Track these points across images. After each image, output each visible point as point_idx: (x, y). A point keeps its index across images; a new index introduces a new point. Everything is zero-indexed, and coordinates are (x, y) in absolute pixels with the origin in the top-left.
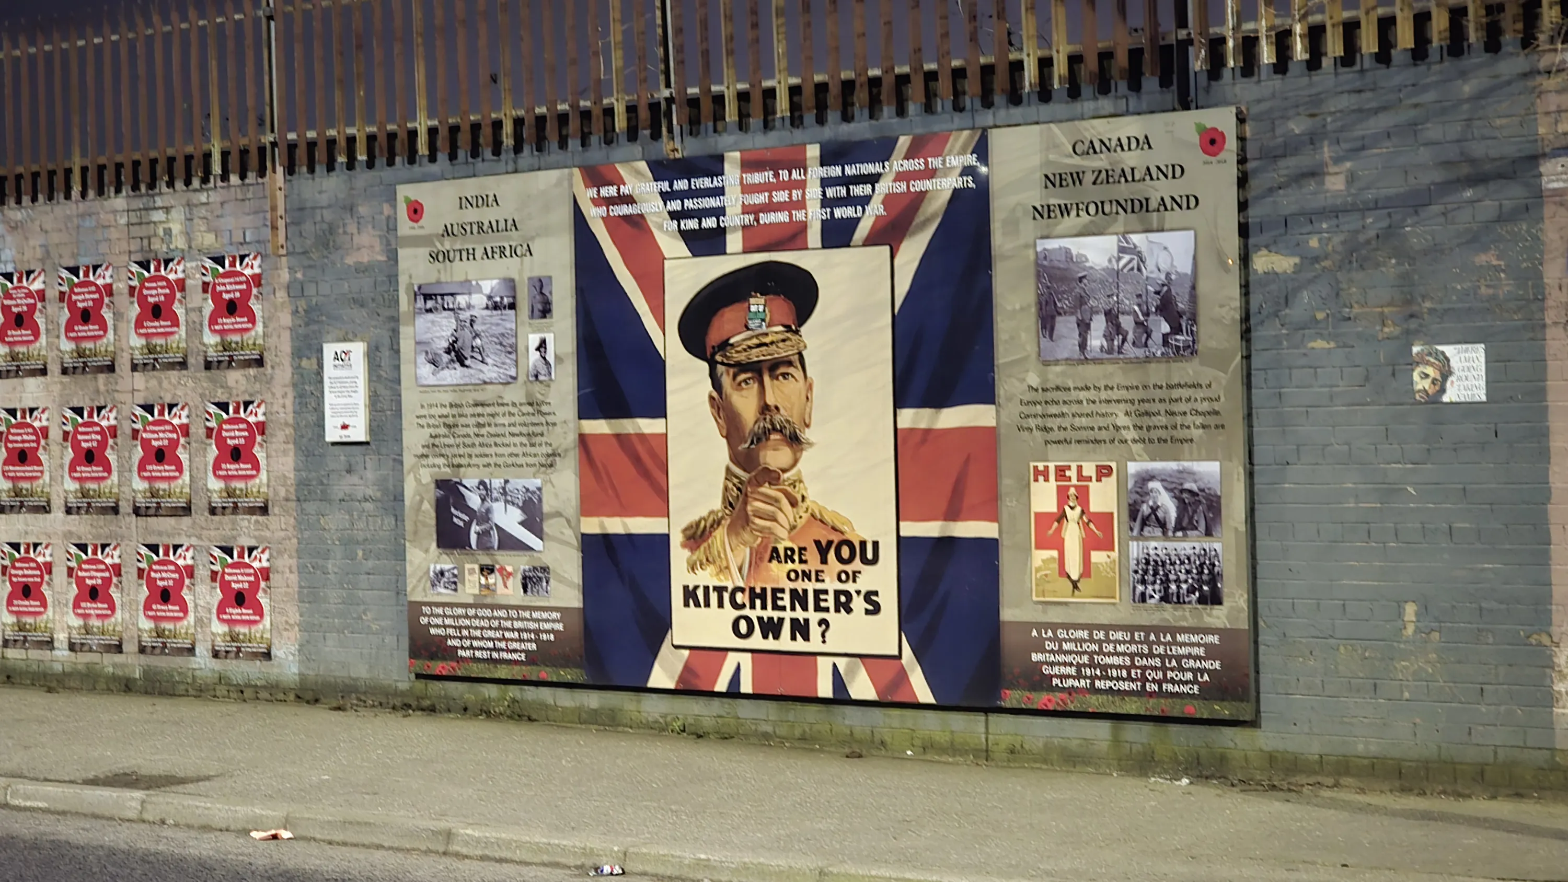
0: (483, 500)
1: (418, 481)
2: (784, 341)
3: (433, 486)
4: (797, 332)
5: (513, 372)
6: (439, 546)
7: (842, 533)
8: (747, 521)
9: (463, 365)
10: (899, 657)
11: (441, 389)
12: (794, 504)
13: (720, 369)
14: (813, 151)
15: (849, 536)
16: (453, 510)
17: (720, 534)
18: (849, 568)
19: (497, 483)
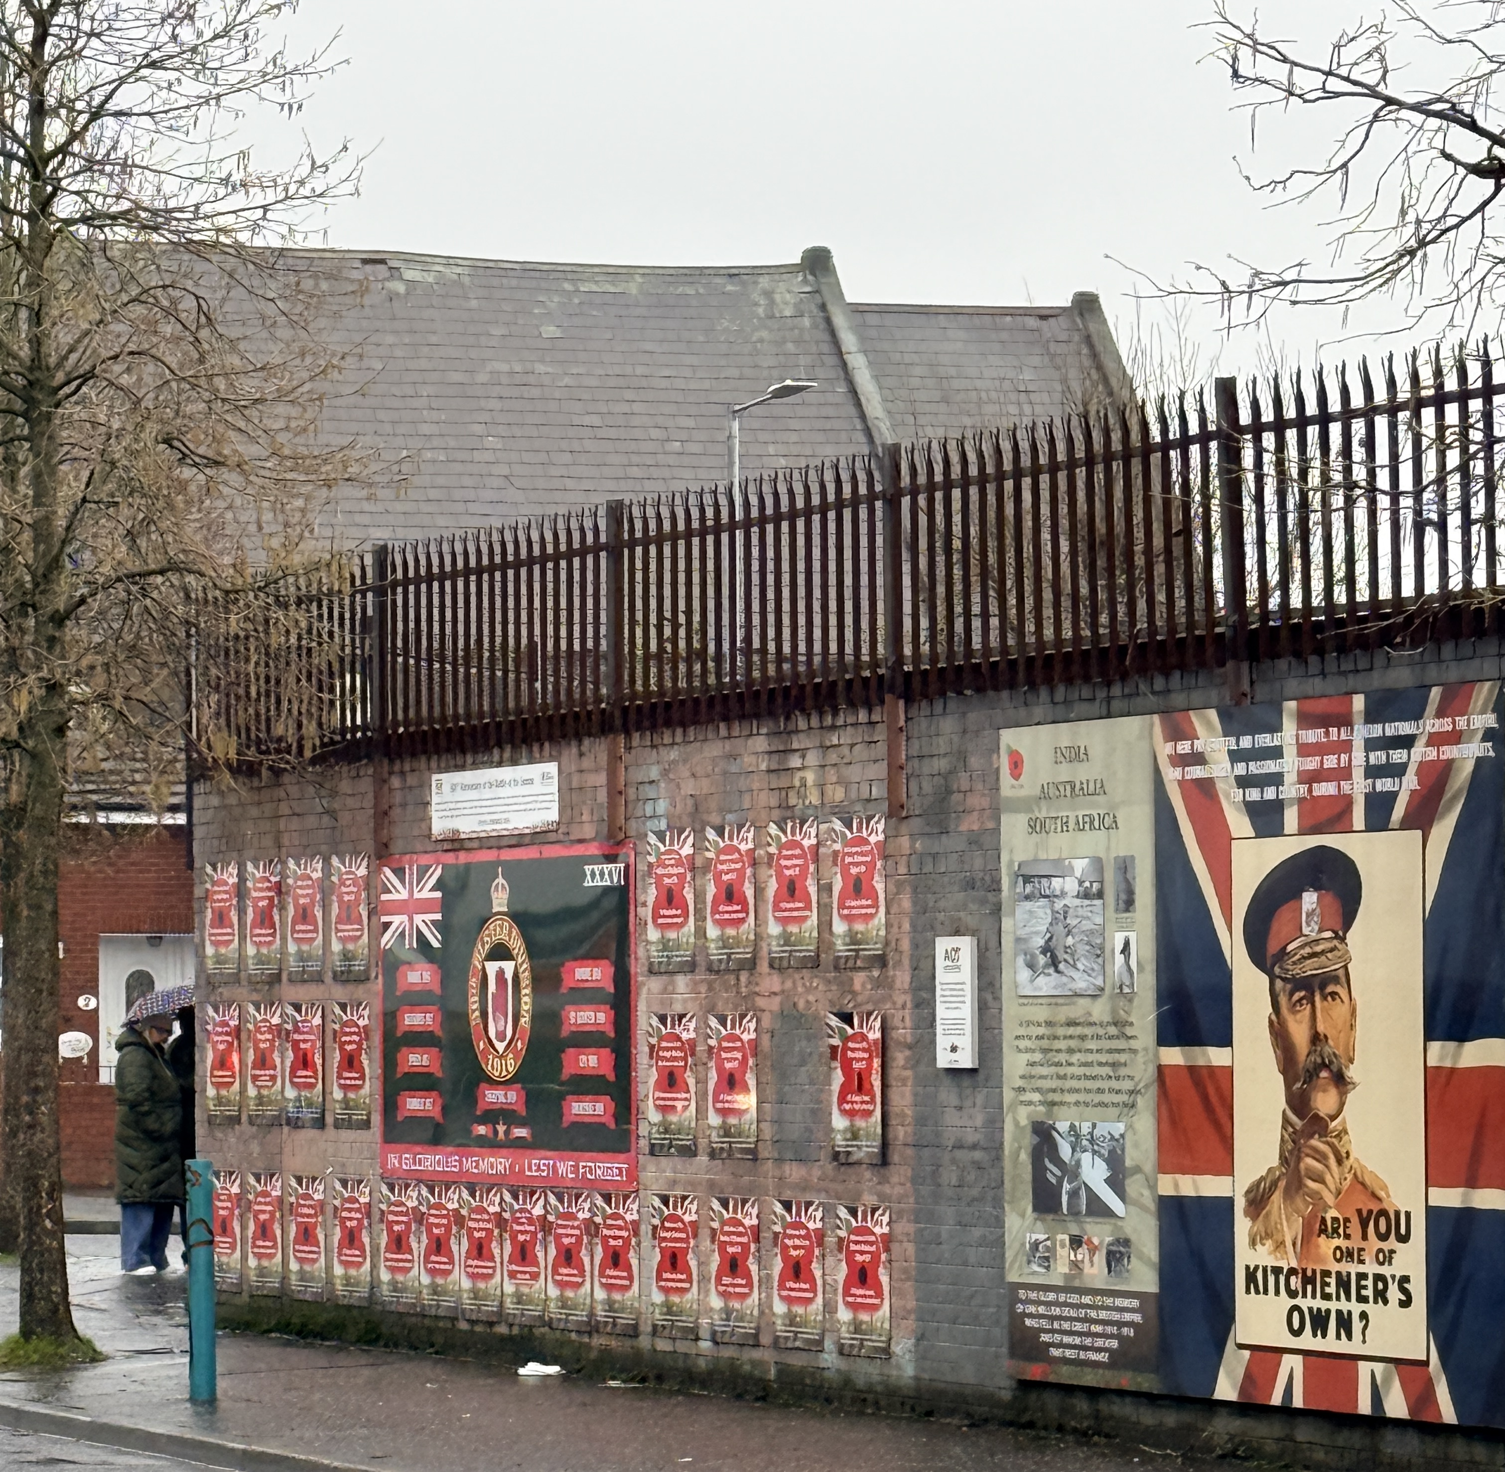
0: (1074, 1150)
1: (1016, 1123)
2: (1332, 950)
3: (1029, 1129)
4: (1343, 939)
5: (1099, 982)
6: (1036, 1209)
7: (1379, 1199)
8: (1300, 1185)
9: (1057, 971)
10: (1426, 1363)
11: (1035, 1001)
12: (1340, 1162)
13: (1279, 984)
14: (1359, 702)
15: (1385, 1205)
16: (1047, 1161)
17: (1277, 1197)
18: (1386, 1246)
19: (1085, 1128)
